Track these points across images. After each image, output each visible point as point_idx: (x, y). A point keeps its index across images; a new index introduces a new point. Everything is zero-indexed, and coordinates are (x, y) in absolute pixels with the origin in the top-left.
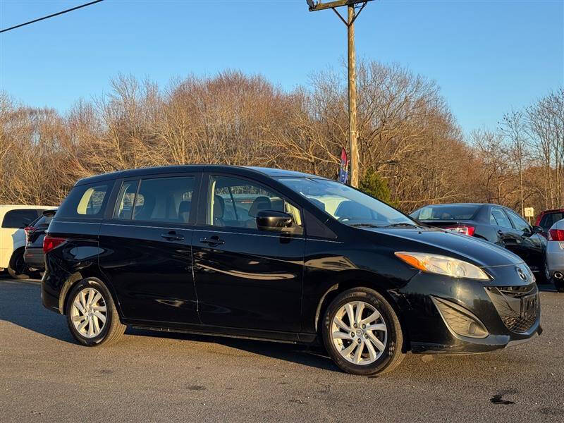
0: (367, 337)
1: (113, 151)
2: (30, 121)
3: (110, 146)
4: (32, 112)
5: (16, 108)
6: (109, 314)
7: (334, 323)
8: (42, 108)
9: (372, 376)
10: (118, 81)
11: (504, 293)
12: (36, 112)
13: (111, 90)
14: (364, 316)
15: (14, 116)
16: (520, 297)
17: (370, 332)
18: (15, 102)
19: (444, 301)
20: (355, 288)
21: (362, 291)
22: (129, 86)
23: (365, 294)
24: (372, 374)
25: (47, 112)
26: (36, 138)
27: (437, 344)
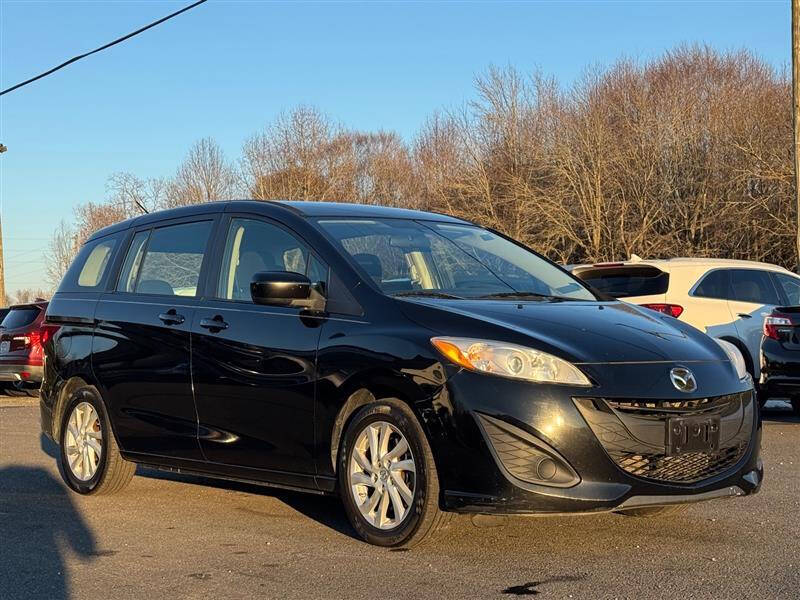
0: (394, 483)
1: (479, 199)
2: (357, 155)
3: (474, 191)
4: (361, 141)
5: (332, 135)
6: (104, 442)
7: (353, 459)
8: (376, 133)
9: (397, 547)
10: (488, 82)
11: (619, 409)
12: (366, 139)
13: (475, 96)
14: (391, 446)
15: (333, 149)
16: (663, 420)
17: (397, 475)
18: (330, 125)
19: (495, 421)
20: (382, 400)
21: (386, 404)
22: (506, 88)
23: (389, 408)
24: (397, 545)
25: (383, 139)
26: (368, 184)
27: (481, 496)
